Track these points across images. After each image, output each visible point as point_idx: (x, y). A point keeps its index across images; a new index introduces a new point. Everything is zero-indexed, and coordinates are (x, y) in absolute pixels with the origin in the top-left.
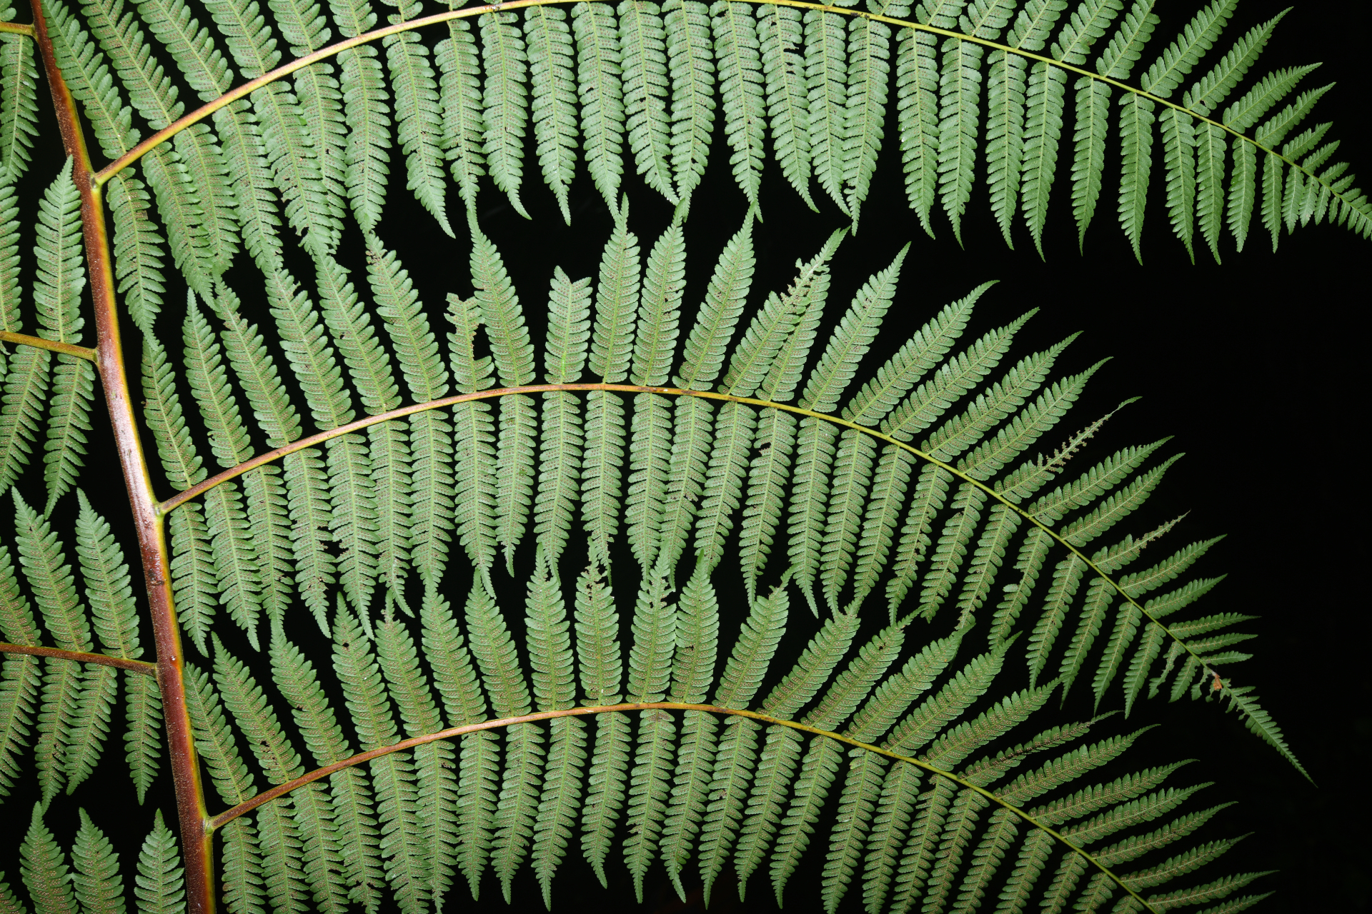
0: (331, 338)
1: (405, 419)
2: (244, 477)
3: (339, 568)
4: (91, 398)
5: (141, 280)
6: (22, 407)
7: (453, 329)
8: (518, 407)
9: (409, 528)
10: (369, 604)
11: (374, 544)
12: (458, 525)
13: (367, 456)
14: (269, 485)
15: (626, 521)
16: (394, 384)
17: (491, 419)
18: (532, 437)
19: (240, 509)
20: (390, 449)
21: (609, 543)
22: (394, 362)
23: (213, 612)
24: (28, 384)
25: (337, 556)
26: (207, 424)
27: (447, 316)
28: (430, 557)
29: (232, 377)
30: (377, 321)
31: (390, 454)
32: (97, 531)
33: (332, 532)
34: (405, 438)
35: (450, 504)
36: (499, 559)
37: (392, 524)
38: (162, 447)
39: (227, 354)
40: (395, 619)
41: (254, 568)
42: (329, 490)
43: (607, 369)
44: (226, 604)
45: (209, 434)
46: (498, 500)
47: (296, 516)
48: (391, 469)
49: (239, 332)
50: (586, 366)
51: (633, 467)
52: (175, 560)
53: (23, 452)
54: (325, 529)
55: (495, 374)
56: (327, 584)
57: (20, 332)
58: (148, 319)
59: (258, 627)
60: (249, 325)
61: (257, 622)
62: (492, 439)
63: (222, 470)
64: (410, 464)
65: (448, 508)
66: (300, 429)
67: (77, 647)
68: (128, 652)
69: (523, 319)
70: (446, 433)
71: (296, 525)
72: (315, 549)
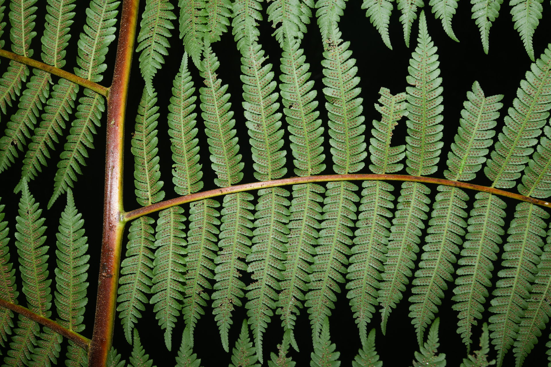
0: (282, 107)
1: (323, 184)
2: (191, 205)
3: (247, 295)
4: (99, 125)
5: (154, 43)
6: (52, 124)
7: (379, 117)
8: (415, 193)
9: (309, 274)
10: (264, 331)
11: (279, 281)
12: (348, 281)
13: (288, 207)
14: (209, 216)
15: (491, 310)
16: (322, 153)
17: (392, 198)
18: (422, 220)
19: (183, 230)
20: (307, 206)
21: (472, 325)
22: (326, 136)
23: (143, 308)
24: (60, 108)
25: (247, 285)
26: (174, 158)
27: (376, 106)
28: (320, 302)
29: (200, 124)
30: (321, 98)
31: (306, 210)
32: (74, 224)
33: (248, 263)
34: (320, 199)
35: (344, 260)
36: (376, 318)
37: (296, 268)
38: (137, 169)
39: (201, 105)
40: (287, 356)
41: (181, 280)
42: (253, 229)
43: (499, 176)
44: (154, 305)
45: (173, 166)
46: (385, 267)
47: (224, 245)
48: (304, 223)
49: (213, 89)
50: (482, 169)
51: (504, 264)
52: (126, 260)
53: (44, 156)
54: (243, 260)
55: (403, 162)
56: (234, 306)
57: (63, 68)
58: (151, 72)
59: (174, 330)
60: (222, 85)
61: (174, 326)
62: (389, 215)
63: (177, 196)
64: (320, 222)
65: (343, 265)
66: (242, 175)
67: (41, 312)
68: (74, 326)
69: (441, 118)
70: (354, 203)
71: (222, 252)
72: (231, 275)
